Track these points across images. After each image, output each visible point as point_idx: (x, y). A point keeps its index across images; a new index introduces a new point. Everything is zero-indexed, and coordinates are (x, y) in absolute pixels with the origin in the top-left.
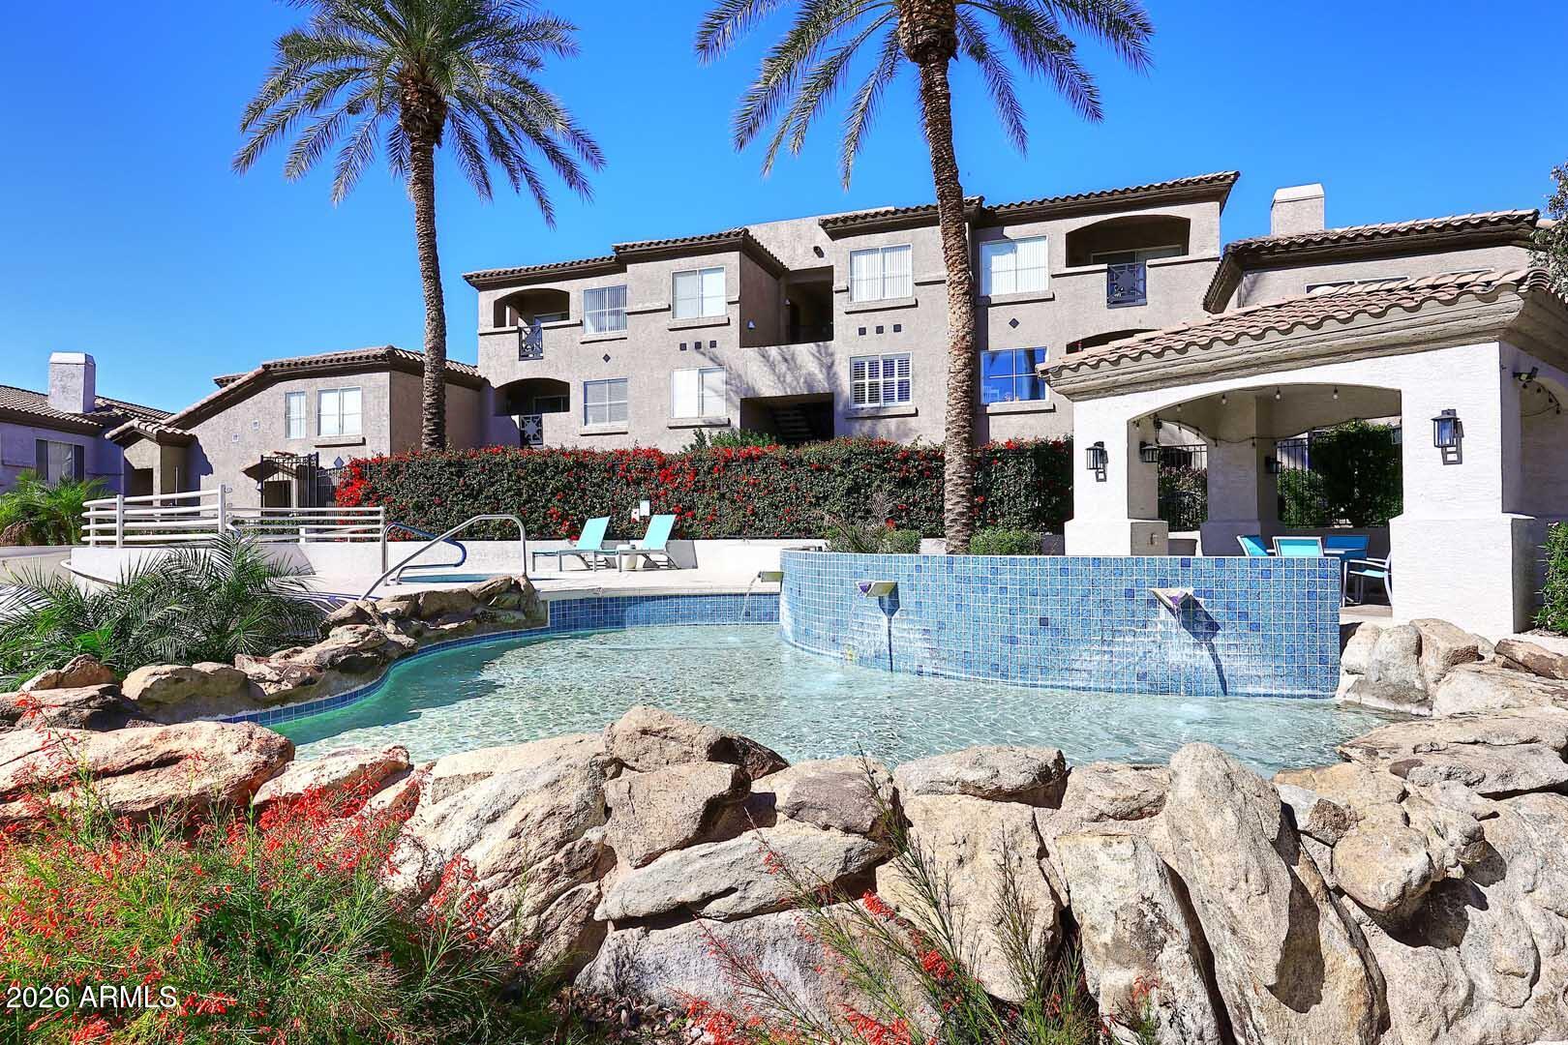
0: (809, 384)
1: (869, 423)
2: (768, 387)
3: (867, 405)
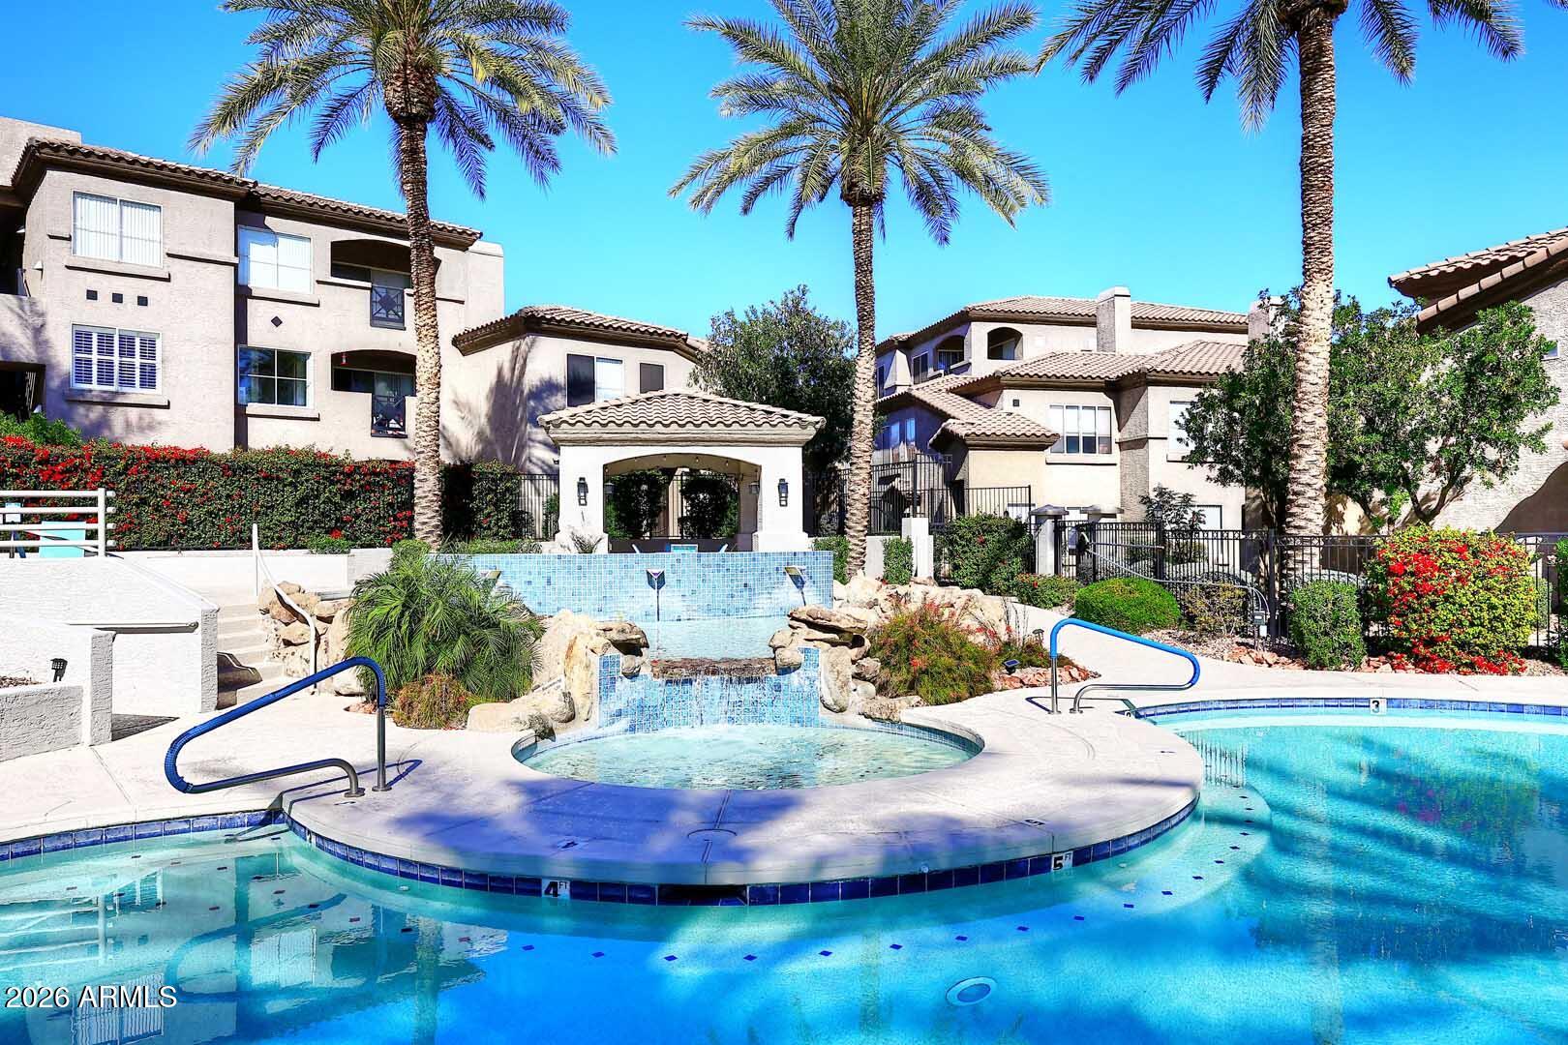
0: (5, 349)
1: (100, 408)
3: (95, 386)
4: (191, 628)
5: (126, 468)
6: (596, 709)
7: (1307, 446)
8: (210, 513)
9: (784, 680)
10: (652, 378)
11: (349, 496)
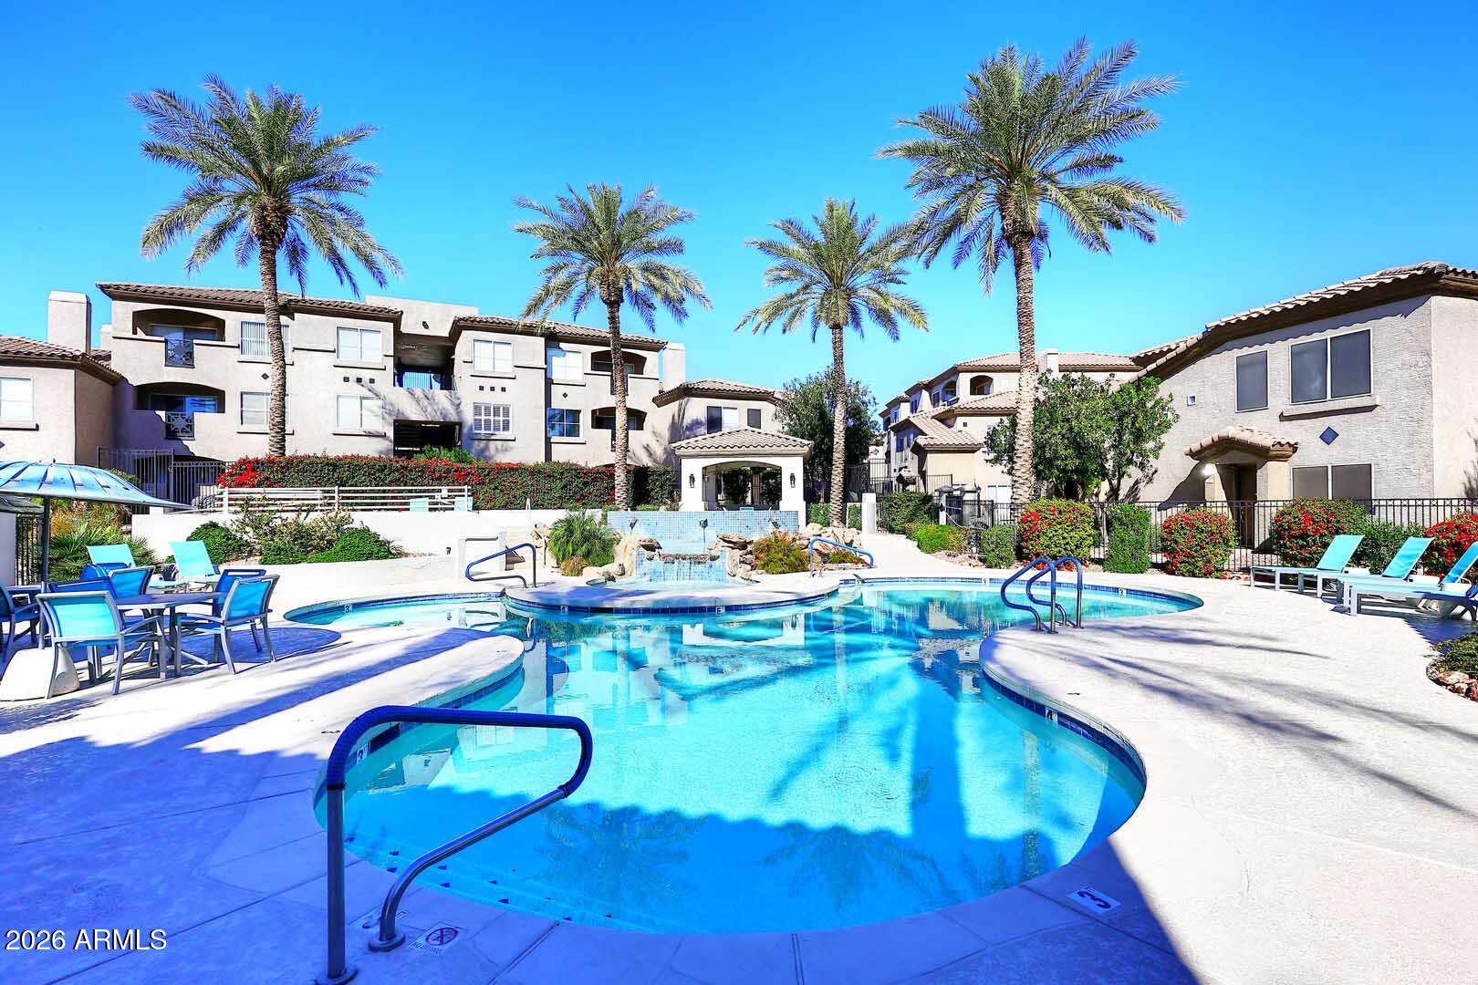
0: (444, 416)
1: (484, 442)
2: (414, 414)
3: (483, 431)
4: (495, 539)
5: (489, 473)
6: (635, 572)
7: (1020, 457)
8: (524, 492)
9: (713, 563)
10: (754, 419)
11: (586, 484)
